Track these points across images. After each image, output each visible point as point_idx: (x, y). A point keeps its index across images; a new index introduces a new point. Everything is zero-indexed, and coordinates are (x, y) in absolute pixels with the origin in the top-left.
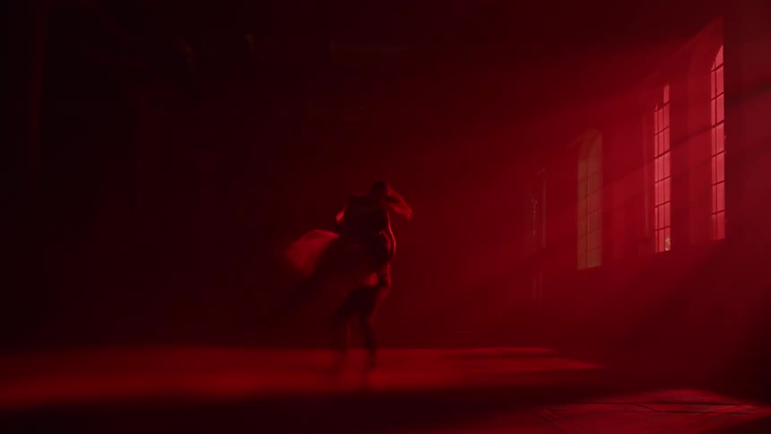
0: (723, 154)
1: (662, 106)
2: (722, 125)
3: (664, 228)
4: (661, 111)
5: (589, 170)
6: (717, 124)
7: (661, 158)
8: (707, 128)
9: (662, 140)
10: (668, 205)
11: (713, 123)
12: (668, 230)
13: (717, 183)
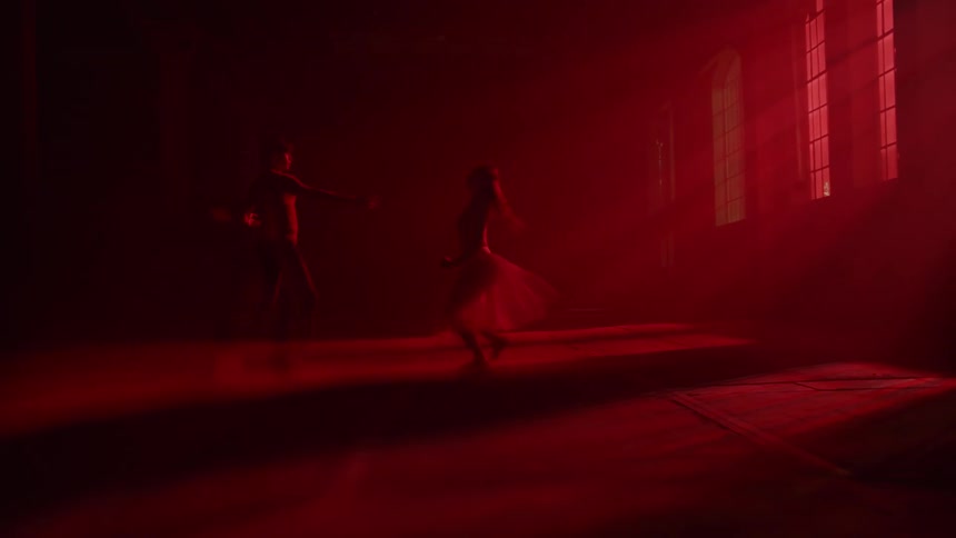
0: (892, 73)
1: (814, 15)
2: (891, 36)
3: (822, 169)
4: (813, 22)
5: (726, 102)
6: (884, 35)
7: (815, 81)
8: (872, 40)
9: (816, 59)
10: (825, 140)
11: (880, 34)
12: (827, 171)
13: (886, 110)
